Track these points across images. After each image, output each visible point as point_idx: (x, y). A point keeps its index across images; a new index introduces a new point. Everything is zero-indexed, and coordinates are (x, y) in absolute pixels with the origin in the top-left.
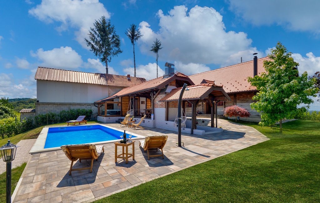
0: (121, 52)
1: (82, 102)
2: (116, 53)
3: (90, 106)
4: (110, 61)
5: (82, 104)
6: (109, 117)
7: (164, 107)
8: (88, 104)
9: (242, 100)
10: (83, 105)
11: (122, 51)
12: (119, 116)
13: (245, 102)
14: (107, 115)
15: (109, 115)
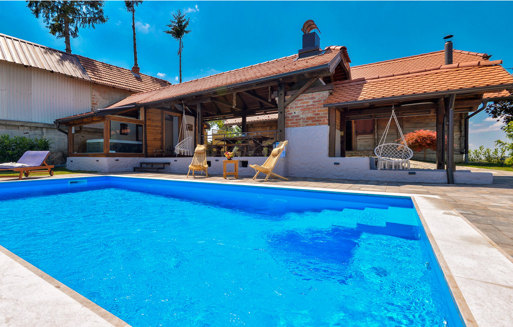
0: (102, 20)
1: (12, 119)
2: (90, 20)
3: (38, 132)
4: (75, 35)
5: (12, 124)
6: (117, 158)
7: (324, 124)
8: (33, 125)
9: (416, 123)
10: (18, 127)
11: (105, 17)
12: (140, 156)
13: (422, 125)
14: (110, 152)
15: (114, 152)
